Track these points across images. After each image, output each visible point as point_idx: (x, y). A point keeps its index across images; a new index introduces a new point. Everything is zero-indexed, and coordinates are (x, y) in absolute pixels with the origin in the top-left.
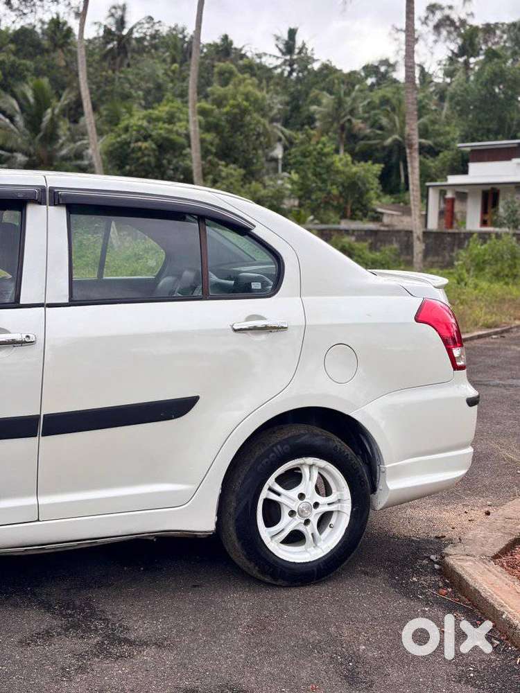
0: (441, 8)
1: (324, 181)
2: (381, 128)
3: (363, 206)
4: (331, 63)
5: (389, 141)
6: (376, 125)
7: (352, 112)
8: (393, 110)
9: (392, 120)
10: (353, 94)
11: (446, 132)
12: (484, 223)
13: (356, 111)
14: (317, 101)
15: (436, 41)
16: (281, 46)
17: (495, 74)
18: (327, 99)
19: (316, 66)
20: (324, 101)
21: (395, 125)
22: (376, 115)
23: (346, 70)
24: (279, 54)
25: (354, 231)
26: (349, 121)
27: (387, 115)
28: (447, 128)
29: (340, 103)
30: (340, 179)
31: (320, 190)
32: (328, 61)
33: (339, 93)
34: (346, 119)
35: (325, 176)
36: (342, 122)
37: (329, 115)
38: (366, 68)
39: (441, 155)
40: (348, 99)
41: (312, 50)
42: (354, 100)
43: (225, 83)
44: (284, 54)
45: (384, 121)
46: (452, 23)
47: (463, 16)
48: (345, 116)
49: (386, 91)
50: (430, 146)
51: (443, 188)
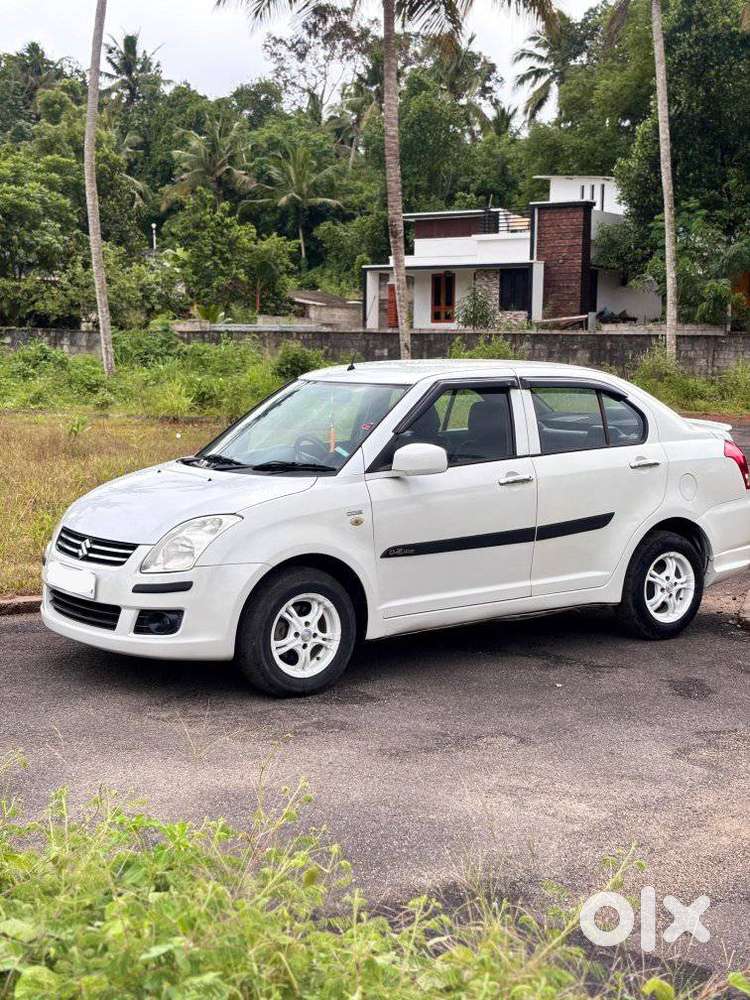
0: (334, 11)
1: (226, 262)
2: (270, 181)
3: (276, 294)
4: (189, 85)
5: (283, 201)
6: (262, 176)
7: (232, 160)
8: (286, 155)
9: (284, 171)
10: (233, 134)
11: (356, 188)
12: (436, 317)
13: (237, 159)
14: (183, 143)
15: (328, 59)
16: (116, 61)
17: (424, 113)
18: (196, 141)
19: (167, 90)
20: (194, 143)
21: (290, 178)
22: (262, 163)
23: (212, 98)
24: (114, 73)
25: (298, 333)
26: (228, 172)
27: (278, 165)
28: (359, 183)
29: (214, 147)
30: (246, 259)
31: (222, 273)
32: (185, 83)
33: (212, 131)
34: (224, 169)
35: (228, 255)
36: (218, 173)
37: (200, 163)
38: (238, 94)
39: (357, 222)
40: (226, 142)
41: (158, 66)
42: (234, 142)
43: (54, 118)
44: (119, 72)
45: (274, 172)
46: (349, 33)
47: (365, 24)
48: (223, 165)
49: (270, 130)
50: (338, 206)
51: (384, 272)
